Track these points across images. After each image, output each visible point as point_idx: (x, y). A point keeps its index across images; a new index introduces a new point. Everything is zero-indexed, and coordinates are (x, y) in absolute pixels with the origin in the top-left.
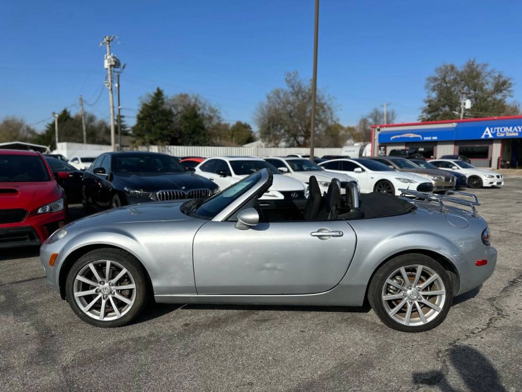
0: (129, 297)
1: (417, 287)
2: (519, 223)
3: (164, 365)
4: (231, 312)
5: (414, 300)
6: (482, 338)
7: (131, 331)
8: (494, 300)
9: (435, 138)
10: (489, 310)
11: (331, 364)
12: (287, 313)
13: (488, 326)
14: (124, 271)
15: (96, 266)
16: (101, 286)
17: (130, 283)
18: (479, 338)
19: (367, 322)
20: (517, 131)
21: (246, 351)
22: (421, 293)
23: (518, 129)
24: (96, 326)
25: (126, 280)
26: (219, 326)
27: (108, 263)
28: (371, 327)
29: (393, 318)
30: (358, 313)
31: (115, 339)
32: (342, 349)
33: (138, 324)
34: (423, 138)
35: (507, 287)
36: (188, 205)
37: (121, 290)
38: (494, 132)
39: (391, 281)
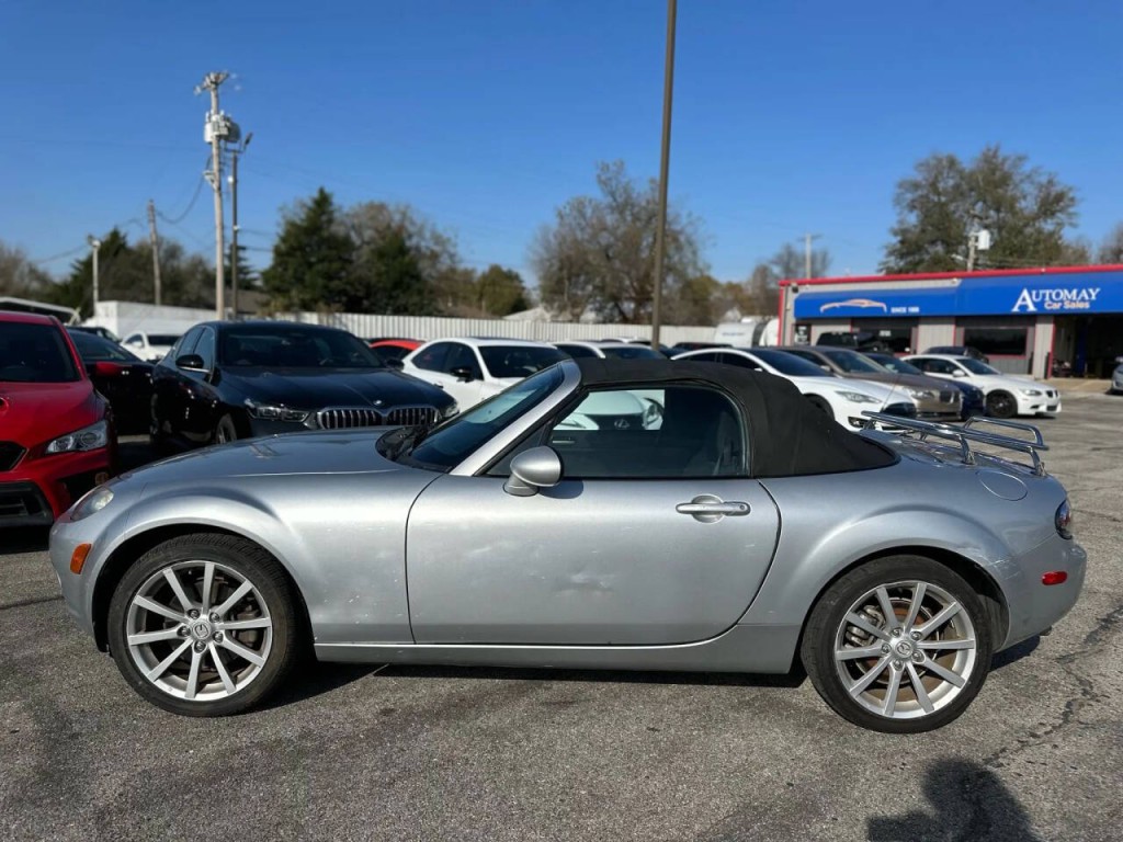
0: (256, 646)
1: (912, 630)
2: (1102, 492)
3: (335, 807)
4: (487, 683)
5: (906, 660)
6: (1056, 746)
7: (258, 726)
8: (1072, 661)
9: (915, 310)
10: (1063, 683)
11: (724, 806)
12: (615, 686)
13: (1066, 721)
14: (246, 586)
15: (181, 575)
16: (191, 620)
17: (259, 614)
18: (1048, 747)
19: (797, 708)
20: (1087, 298)
21: (526, 774)
22: (922, 645)
23: (1090, 295)
24: (178, 714)
25: (250, 607)
26: (461, 716)
27: (210, 567)
28: (808, 721)
29: (858, 699)
30: (775, 689)
31: (220, 745)
32: (745, 771)
33: (274, 710)
34: (889, 309)
35: (1096, 632)
36: (394, 439)
37: (238, 631)
38: (1040, 299)
39: (856, 616)
